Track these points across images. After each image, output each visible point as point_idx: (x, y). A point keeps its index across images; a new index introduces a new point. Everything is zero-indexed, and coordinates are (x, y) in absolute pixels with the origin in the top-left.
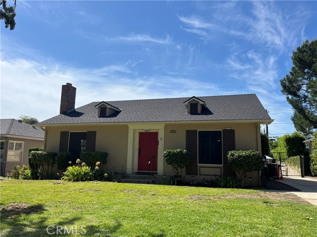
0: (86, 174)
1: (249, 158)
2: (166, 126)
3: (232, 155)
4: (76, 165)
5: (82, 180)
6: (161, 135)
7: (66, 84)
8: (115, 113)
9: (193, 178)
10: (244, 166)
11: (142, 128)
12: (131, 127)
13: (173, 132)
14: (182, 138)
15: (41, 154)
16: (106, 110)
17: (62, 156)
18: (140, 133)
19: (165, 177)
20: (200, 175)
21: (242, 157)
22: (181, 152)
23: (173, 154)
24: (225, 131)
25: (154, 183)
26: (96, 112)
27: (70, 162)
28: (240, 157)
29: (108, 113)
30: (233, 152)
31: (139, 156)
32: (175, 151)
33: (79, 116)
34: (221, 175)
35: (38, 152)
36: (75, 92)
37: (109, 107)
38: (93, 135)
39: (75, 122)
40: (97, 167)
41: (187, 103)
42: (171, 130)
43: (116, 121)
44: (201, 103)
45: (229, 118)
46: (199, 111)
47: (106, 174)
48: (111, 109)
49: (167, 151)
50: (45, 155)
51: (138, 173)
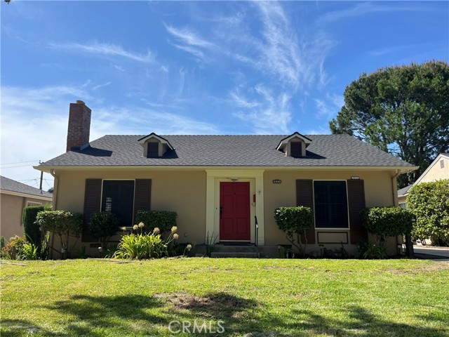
0: (157, 246)
1: (400, 218)
2: (266, 173)
3: (377, 214)
4: (136, 232)
5: (155, 256)
6: (258, 189)
7: (76, 103)
8: (170, 153)
9: (321, 247)
10: (394, 229)
11: (228, 176)
12: (211, 173)
13: (276, 181)
14: (291, 191)
15: (61, 216)
16: (156, 147)
17: (101, 219)
18: (221, 183)
19: (279, 247)
20: (318, 243)
21: (392, 216)
22: (304, 210)
23: (293, 213)
24: (351, 181)
25: (261, 257)
26: (141, 150)
27: (124, 228)
28: (389, 216)
29: (161, 151)
30: (376, 210)
31: (221, 218)
32: (296, 208)
33: (110, 155)
34: (347, 243)
35: (54, 212)
36: (90, 116)
37: (163, 142)
38: (145, 185)
39: (115, 163)
40: (175, 235)
41: (286, 141)
42: (274, 179)
43: (187, 164)
44: (307, 141)
45: (356, 164)
46: (304, 154)
47: (189, 246)
48: (165, 145)
49: (282, 210)
50: (69, 217)
51: (220, 243)
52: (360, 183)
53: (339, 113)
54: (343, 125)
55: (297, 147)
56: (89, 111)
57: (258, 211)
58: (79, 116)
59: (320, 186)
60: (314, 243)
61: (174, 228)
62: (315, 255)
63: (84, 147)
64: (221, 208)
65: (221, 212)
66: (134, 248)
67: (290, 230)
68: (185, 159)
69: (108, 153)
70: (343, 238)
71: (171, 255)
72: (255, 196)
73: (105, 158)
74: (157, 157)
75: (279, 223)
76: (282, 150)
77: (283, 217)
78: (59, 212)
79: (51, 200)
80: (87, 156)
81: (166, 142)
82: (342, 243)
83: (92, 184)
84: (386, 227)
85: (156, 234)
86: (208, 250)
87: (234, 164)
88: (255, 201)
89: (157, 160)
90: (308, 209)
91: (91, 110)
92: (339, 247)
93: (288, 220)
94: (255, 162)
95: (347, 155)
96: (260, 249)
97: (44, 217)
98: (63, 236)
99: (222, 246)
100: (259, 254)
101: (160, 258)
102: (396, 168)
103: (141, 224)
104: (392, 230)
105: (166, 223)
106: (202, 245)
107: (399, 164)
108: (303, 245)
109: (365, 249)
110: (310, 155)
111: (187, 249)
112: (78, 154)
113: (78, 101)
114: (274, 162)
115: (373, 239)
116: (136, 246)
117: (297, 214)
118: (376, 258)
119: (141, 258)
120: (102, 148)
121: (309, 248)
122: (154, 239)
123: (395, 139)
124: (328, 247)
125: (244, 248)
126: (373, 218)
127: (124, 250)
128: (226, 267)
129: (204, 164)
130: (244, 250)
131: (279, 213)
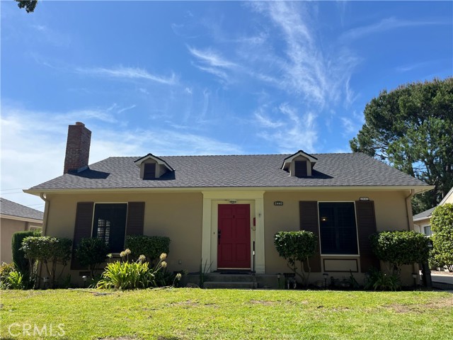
0: (143, 275)
1: (414, 244)
2: (267, 195)
3: (387, 239)
4: (123, 260)
5: (141, 287)
6: (258, 211)
7: (75, 124)
8: (168, 174)
9: (326, 276)
10: (407, 256)
11: (226, 198)
12: (208, 195)
13: (278, 203)
14: (294, 214)
15: (47, 242)
16: (152, 168)
17: (88, 245)
18: (219, 205)
19: (279, 276)
20: (325, 271)
21: (404, 242)
22: (306, 235)
23: (293, 238)
24: (359, 202)
25: (260, 287)
26: (138, 171)
27: (110, 255)
28: (401, 241)
29: (158, 172)
30: (386, 234)
31: (219, 243)
32: (297, 233)
33: (105, 178)
34: (357, 272)
35: (40, 239)
36: (89, 138)
37: (160, 162)
38: (138, 208)
39: (107, 186)
40: (164, 263)
41: (290, 160)
42: (275, 200)
43: (183, 185)
44: (312, 160)
45: (364, 184)
46: (309, 173)
47: (179, 275)
48: (162, 166)
49: (282, 234)
50: (55, 243)
51: (218, 271)
52: (370, 204)
53: (360, 132)
54: (364, 143)
55: (302, 166)
56: (89, 133)
57: (258, 235)
58: (79, 138)
59: (327, 208)
60: (320, 271)
61: (163, 255)
62: (320, 285)
63: (82, 169)
64: (219, 232)
65: (219, 237)
66: (119, 277)
67: (292, 257)
68: (182, 181)
69: (104, 175)
70: (352, 266)
71: (159, 285)
72: (254, 219)
73: (99, 181)
74: (154, 179)
75: (279, 249)
76: (287, 169)
77: (282, 243)
78: (44, 238)
79: (42, 222)
80: (81, 179)
81: (164, 163)
82: (351, 272)
83: (83, 208)
84: (398, 254)
85: (143, 263)
86: (201, 280)
87: (232, 185)
88: (255, 225)
89: (152, 181)
90: (310, 233)
91: (90, 132)
92: (348, 276)
93: (288, 247)
94: (255, 183)
95: (357, 174)
96: (259, 278)
97: (29, 243)
98: (49, 264)
99: (218, 275)
100: (256, 283)
101: (146, 287)
102: (409, 188)
103: (128, 251)
104: (405, 258)
105: (157, 249)
106: (196, 273)
107: (413, 183)
108: (306, 274)
109: (375, 280)
110: (316, 175)
111: (177, 279)
112: (74, 176)
113: (77, 123)
114: (276, 183)
115: (386, 267)
116: (120, 275)
117: (297, 239)
118: (387, 289)
119: (124, 289)
120: (101, 170)
121: (313, 277)
122: (141, 266)
123: (419, 157)
124: (336, 276)
125: (240, 278)
126: (384, 244)
127: (108, 280)
128: (207, 300)
129: (200, 185)
130: (241, 279)
131: (279, 238)
